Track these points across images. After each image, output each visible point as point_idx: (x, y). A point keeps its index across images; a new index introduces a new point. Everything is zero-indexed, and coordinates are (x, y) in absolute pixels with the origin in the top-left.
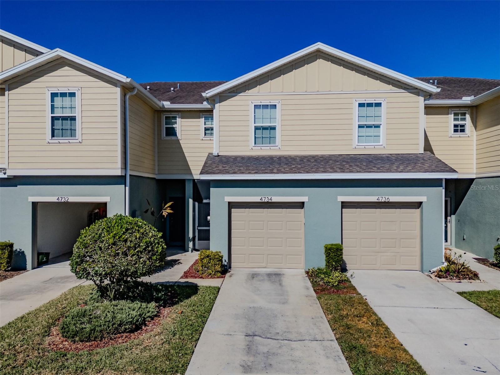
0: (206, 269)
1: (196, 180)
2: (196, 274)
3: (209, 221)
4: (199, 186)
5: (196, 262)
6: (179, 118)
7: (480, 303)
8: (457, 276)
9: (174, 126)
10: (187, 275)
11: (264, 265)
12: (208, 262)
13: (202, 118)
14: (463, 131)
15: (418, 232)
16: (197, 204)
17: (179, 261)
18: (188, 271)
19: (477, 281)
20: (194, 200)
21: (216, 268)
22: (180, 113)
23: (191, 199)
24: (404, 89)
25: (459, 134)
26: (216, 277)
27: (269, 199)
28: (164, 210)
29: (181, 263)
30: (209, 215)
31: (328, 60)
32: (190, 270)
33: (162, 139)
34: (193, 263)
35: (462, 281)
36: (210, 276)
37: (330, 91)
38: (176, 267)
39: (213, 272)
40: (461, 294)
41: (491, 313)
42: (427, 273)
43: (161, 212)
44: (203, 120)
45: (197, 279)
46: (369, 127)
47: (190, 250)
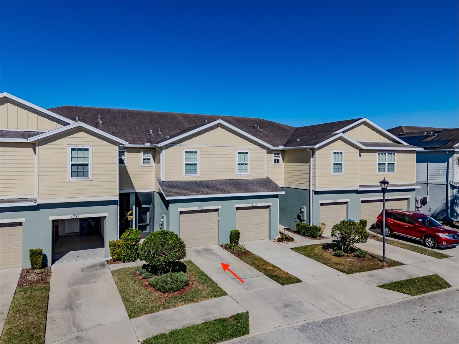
1: (137, 193)
4: (139, 197)
6: (126, 152)
7: (301, 253)
8: (286, 241)
9: (123, 157)
11: (197, 245)
13: (142, 152)
14: (278, 162)
15: (268, 220)
16: (137, 208)
19: (294, 242)
20: (136, 206)
22: (127, 149)
23: (134, 205)
24: (258, 146)
25: (277, 164)
27: (202, 208)
31: (223, 128)
35: (288, 242)
37: (224, 145)
40: (292, 249)
41: (306, 256)
42: (273, 240)
43: (126, 218)
44: (142, 154)
46: (242, 164)
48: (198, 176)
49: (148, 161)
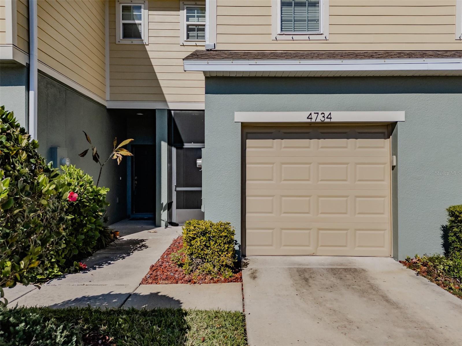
0: (199, 260)
1: (172, 112)
2: (177, 271)
3: (201, 168)
4: (177, 122)
5: (176, 245)
6: (144, 9)
9: (137, 22)
10: (157, 275)
11: (310, 249)
12: (205, 245)
13: (184, 10)
16: (174, 150)
17: (144, 243)
18: (158, 265)
20: (170, 144)
21: (222, 258)
23: (165, 141)
26: (223, 279)
27: (326, 117)
28: (116, 151)
29: (146, 247)
30: (200, 158)
32: (163, 263)
33: (117, 43)
34: (168, 247)
36: (210, 277)
38: (136, 254)
39: (214, 266)
43: (111, 156)
44: (184, 13)
45: (179, 285)
47: (163, 224)
48: (322, 37)
49: (200, 34)
